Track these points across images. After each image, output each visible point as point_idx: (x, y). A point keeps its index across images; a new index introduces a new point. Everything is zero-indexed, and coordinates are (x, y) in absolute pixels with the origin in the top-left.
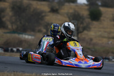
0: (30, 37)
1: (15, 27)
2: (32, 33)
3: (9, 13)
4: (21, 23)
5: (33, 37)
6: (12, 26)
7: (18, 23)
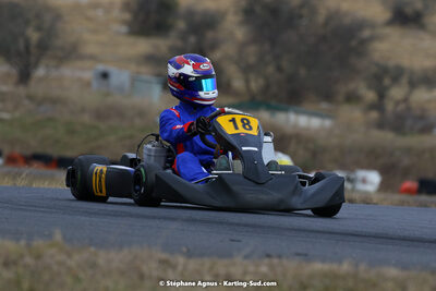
0: (315, 123)
1: (256, 84)
2: (324, 106)
3: (234, 30)
4: (279, 69)
5: (328, 123)
6: (247, 81)
7: (271, 69)
